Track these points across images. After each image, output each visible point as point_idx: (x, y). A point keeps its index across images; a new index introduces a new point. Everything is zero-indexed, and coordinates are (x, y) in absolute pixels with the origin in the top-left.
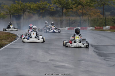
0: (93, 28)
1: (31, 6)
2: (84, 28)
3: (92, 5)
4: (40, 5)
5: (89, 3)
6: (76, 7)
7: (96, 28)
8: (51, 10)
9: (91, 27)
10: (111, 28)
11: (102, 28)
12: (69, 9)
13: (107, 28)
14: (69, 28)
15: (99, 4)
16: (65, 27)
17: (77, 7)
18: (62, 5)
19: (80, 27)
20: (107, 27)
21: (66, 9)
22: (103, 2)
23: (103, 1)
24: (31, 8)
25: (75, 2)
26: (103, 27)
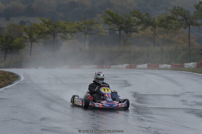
0: (168, 65)
1: (67, 27)
2: (154, 65)
3: (171, 25)
4: (81, 25)
5: (164, 23)
6: (142, 30)
7: (172, 65)
8: (100, 34)
9: (165, 65)
10: (198, 67)
11: (184, 65)
12: (131, 32)
14: (128, 65)
15: (181, 24)
16: (122, 64)
17: (144, 28)
18: (119, 26)
19: (146, 64)
20: (191, 65)
21: (127, 32)
22: (188, 21)
23: (189, 19)
24: (67, 30)
25: (140, 20)
26: (185, 64)
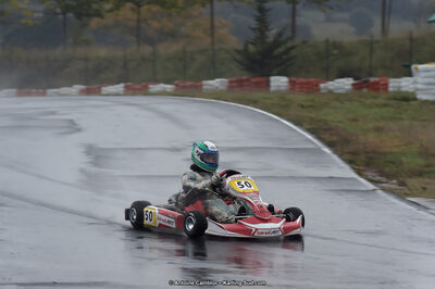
0: (168, 86)
2: (138, 86)
6: (111, 11)
7: (177, 85)
8: (23, 21)
9: (162, 85)
10: (231, 87)
11: (201, 86)
12: (89, 16)
13: (217, 85)
14: (83, 87)
16: (70, 85)
17: (117, 7)
18: (63, 4)
19: (122, 85)
20: (217, 83)
21: (79, 16)
26: (205, 82)
